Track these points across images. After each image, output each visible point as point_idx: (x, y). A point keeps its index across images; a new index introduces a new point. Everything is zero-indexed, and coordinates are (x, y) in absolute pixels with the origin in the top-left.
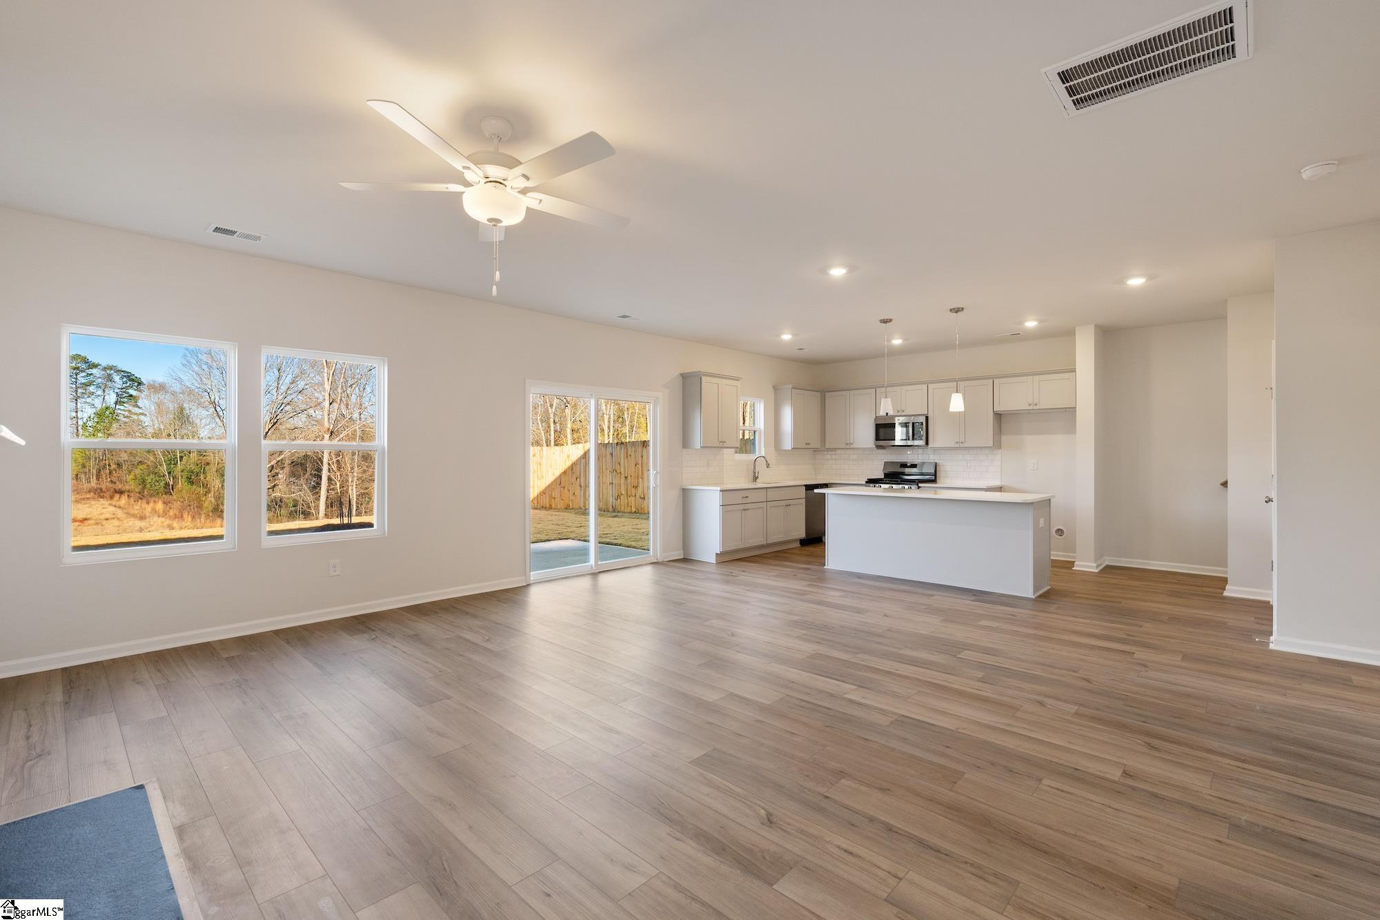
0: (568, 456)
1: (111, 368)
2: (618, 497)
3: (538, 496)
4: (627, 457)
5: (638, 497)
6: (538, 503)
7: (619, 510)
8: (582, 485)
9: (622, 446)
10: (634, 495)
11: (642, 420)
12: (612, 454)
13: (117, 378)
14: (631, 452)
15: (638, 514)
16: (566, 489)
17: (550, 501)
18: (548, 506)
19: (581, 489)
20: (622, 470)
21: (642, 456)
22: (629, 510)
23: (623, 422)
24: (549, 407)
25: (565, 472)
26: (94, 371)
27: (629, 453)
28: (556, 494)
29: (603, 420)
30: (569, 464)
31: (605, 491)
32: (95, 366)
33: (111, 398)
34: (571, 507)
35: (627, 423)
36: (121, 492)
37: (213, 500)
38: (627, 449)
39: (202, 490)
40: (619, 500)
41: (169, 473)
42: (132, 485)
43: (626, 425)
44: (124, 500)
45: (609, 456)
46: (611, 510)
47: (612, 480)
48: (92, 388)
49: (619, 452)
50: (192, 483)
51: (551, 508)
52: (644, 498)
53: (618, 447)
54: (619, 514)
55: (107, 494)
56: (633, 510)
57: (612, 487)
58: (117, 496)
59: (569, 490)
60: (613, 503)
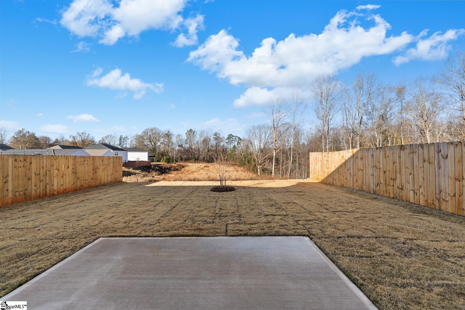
0: (343, 157)
1: (236, 136)
2: (378, 185)
3: (327, 177)
4: (386, 157)
5: (396, 186)
6: (327, 181)
7: (379, 194)
8: (351, 174)
9: (381, 150)
10: (392, 185)
11: (399, 140)
12: (373, 156)
13: (237, 139)
14: (389, 153)
15: (396, 200)
16: (342, 175)
17: (333, 181)
18: (332, 183)
19: (351, 176)
20: (381, 167)
21: (400, 157)
22: (388, 195)
23: (388, 141)
24: (349, 137)
25: (341, 166)
26: (233, 137)
27: (387, 154)
28: (336, 177)
29: (376, 141)
30: (343, 161)
31: (367, 180)
32: (233, 136)
33: (236, 143)
34: (344, 186)
35: (390, 142)
36: (236, 165)
37: (252, 168)
38: (385, 152)
39: (250, 165)
40: (378, 187)
41: (245, 161)
42: (238, 163)
43: (389, 143)
44: (236, 167)
45: (370, 157)
46: (372, 192)
47: (373, 173)
48: (233, 141)
49: (378, 153)
50: (249, 163)
51: (333, 185)
52: (402, 189)
53: (378, 150)
54: (379, 197)
55: (234, 165)
56: (392, 196)
57: (373, 178)
58: (235, 166)
59: (343, 176)
60: (373, 188)
